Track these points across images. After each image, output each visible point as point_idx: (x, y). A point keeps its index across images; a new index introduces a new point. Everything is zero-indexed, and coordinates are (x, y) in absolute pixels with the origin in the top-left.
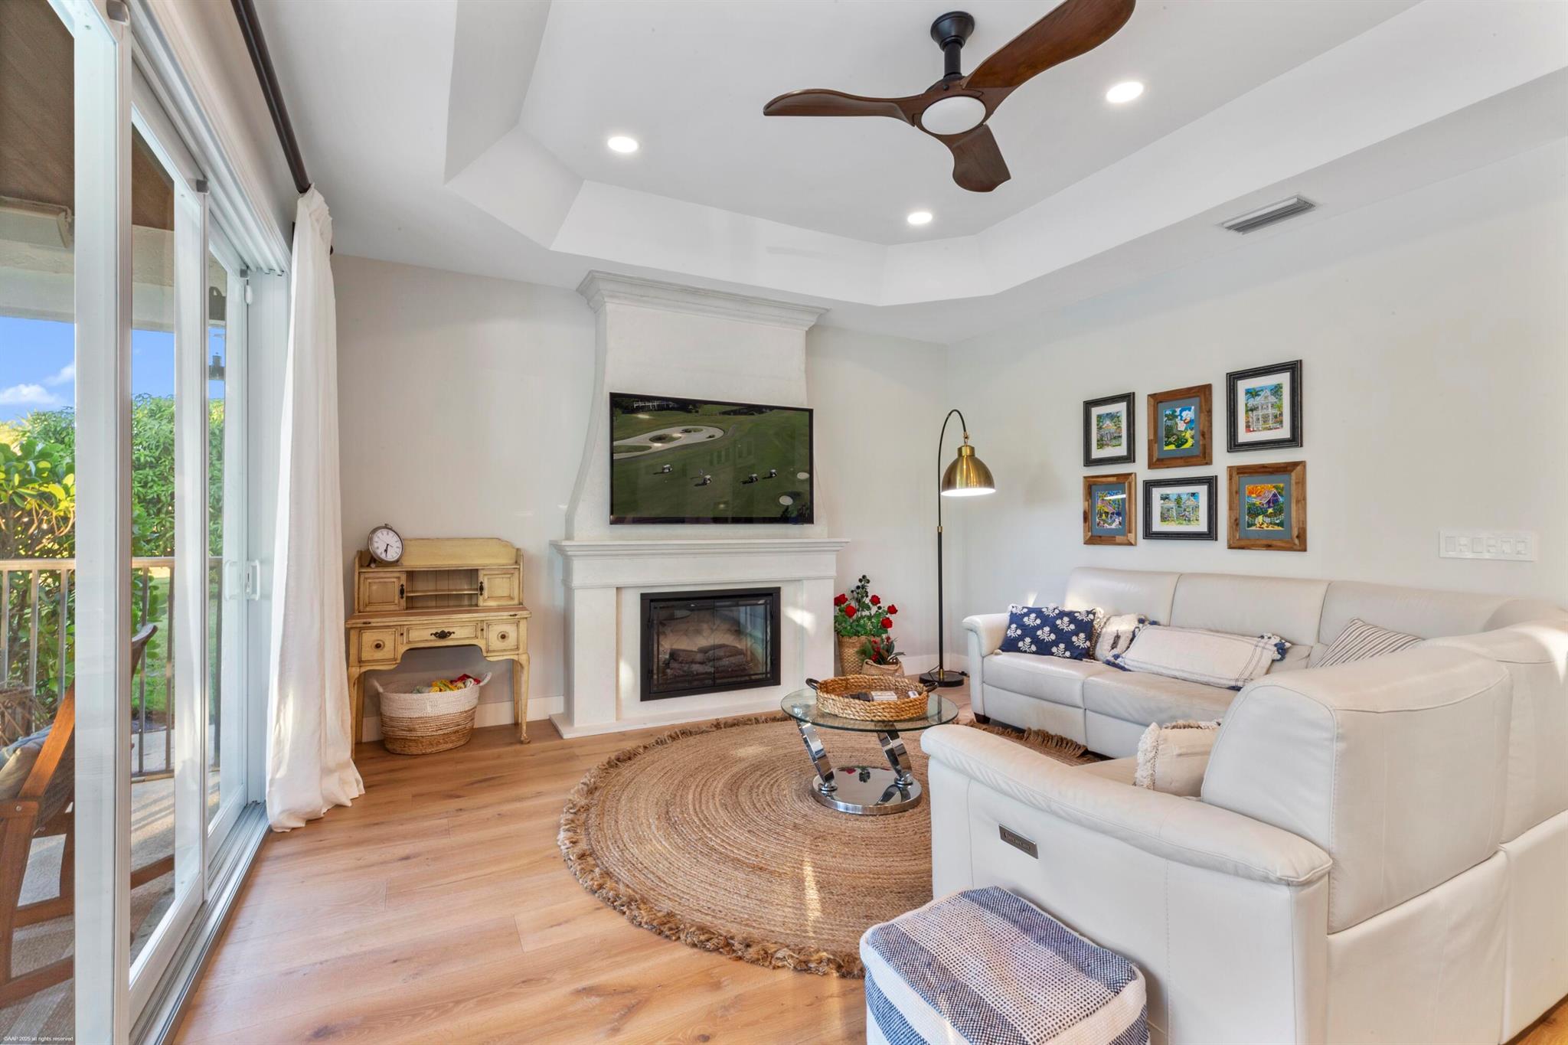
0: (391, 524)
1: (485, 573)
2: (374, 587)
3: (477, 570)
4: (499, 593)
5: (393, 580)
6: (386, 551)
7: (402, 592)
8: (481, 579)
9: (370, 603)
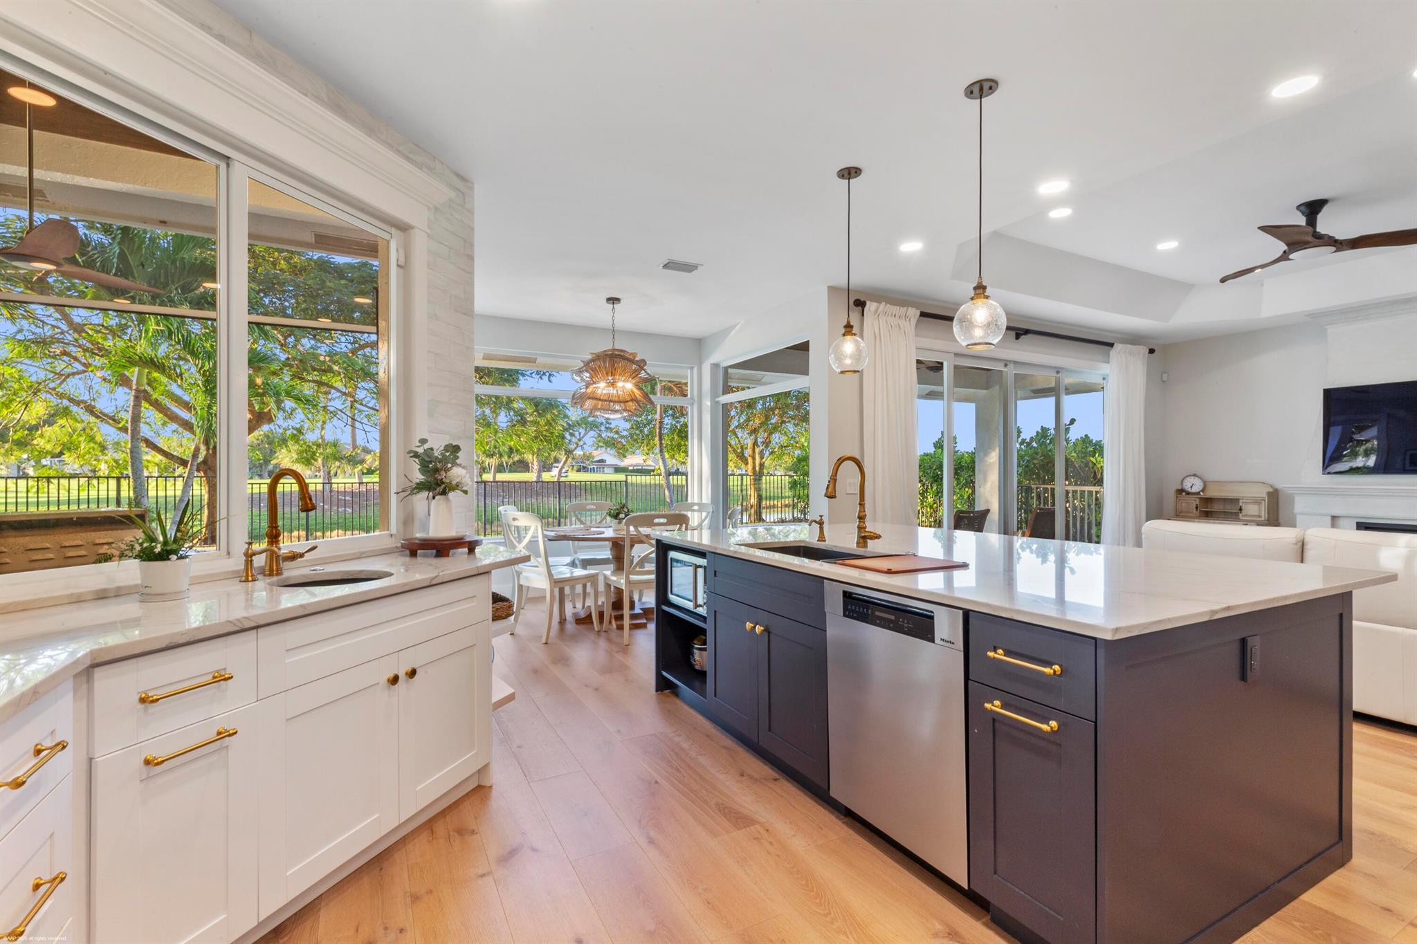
0: (1197, 473)
1: (1244, 501)
2: (1184, 504)
3: (1239, 499)
4: (1251, 513)
5: (1194, 502)
6: (1191, 487)
7: (1197, 508)
8: (1241, 504)
9: (1181, 512)
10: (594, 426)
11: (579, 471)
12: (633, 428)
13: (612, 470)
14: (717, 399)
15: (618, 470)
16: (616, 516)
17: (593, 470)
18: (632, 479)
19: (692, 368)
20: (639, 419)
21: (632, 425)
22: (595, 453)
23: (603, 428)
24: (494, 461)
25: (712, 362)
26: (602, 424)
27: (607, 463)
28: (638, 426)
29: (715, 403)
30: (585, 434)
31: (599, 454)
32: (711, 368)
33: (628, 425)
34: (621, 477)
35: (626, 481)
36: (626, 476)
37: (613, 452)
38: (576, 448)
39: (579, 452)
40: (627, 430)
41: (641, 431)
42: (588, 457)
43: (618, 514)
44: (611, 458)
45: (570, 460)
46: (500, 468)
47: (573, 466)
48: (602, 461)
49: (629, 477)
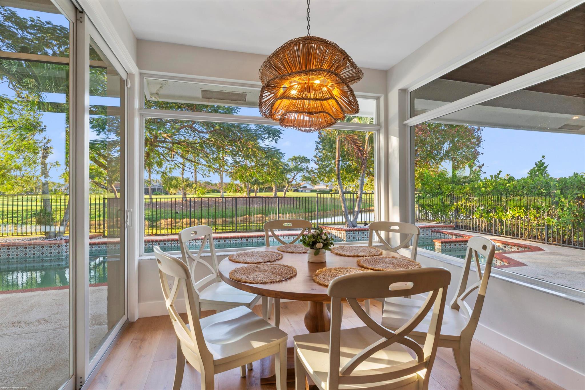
10: (301, 170)
11: (294, 191)
12: (320, 168)
13: (309, 191)
14: (405, 122)
15: (312, 191)
16: (312, 245)
17: (301, 191)
18: (321, 195)
19: (378, 98)
20: (324, 163)
21: (320, 166)
22: (302, 184)
23: (305, 171)
24: (256, 187)
25: (399, 88)
26: (305, 169)
27: (307, 188)
28: (323, 167)
29: (403, 127)
30: (297, 174)
31: (303, 184)
32: (399, 94)
33: (317, 167)
34: (314, 195)
35: (317, 197)
36: (317, 194)
37: (310, 182)
38: (292, 181)
39: (294, 182)
40: (317, 169)
41: (325, 170)
42: (298, 185)
43: (314, 243)
44: (309, 185)
45: (290, 186)
46: (261, 190)
47: (291, 189)
48: (305, 187)
49: (319, 195)
